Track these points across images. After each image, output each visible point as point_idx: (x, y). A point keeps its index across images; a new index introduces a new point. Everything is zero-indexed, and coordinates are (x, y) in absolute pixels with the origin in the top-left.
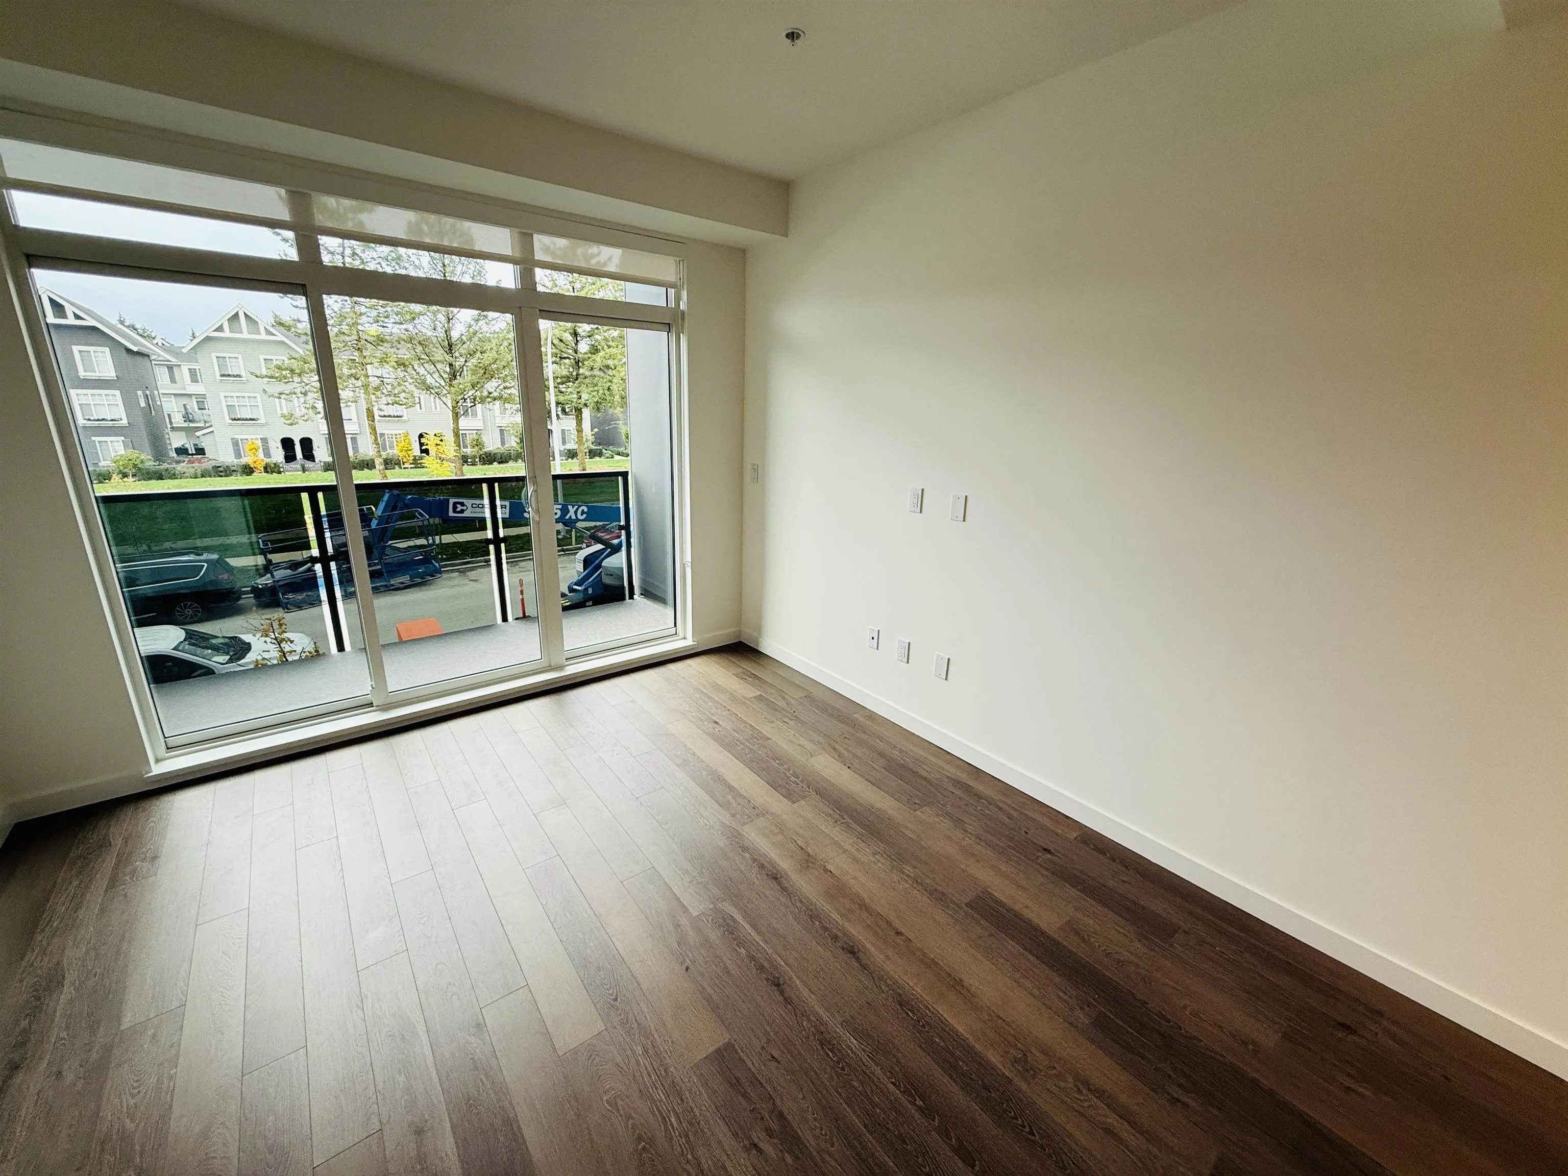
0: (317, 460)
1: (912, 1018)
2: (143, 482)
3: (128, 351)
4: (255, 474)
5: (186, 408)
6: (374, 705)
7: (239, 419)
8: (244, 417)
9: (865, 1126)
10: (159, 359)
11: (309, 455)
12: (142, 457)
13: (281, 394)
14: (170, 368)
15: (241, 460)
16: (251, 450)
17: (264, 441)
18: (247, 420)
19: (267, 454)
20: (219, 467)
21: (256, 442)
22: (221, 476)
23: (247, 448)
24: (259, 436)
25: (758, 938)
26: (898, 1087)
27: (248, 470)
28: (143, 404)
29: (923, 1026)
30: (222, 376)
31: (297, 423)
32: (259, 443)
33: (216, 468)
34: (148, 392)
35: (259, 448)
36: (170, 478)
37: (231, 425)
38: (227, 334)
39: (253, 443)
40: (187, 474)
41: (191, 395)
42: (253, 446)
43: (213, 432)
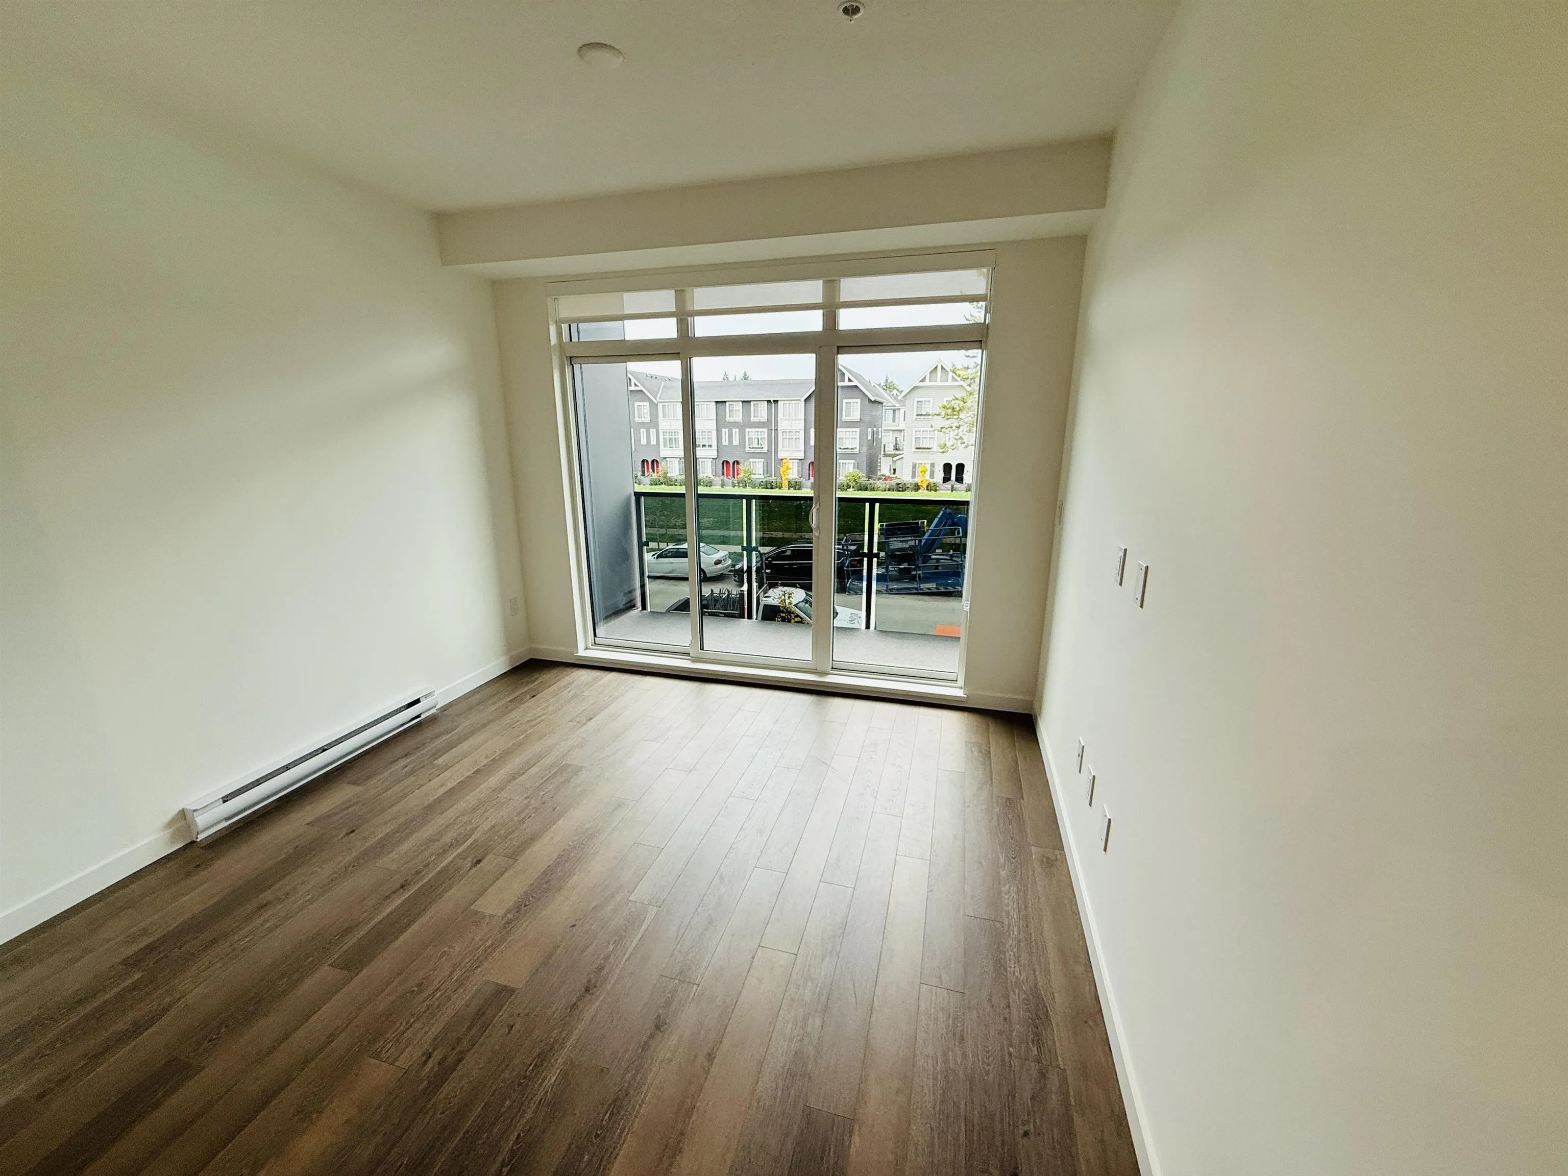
0: (964, 482)
1: (602, 1120)
3: (870, 400)
4: (920, 491)
5: (896, 440)
6: (691, 655)
7: (920, 448)
8: (924, 446)
9: (467, 1131)
10: (888, 405)
11: (959, 479)
12: (860, 475)
13: (942, 428)
14: (894, 411)
15: (915, 478)
16: (922, 472)
17: (933, 465)
18: (925, 449)
19: (932, 476)
20: (900, 484)
21: (926, 466)
22: (899, 491)
23: (920, 470)
24: (930, 462)
25: (630, 951)
26: (516, 1143)
27: (917, 488)
28: (869, 438)
29: (597, 1136)
30: (917, 415)
31: (947, 451)
32: (928, 467)
34: (875, 429)
35: (927, 470)
36: (871, 490)
37: (915, 452)
38: (927, 383)
39: (924, 467)
40: (881, 488)
41: (901, 431)
42: (924, 469)
43: (902, 458)
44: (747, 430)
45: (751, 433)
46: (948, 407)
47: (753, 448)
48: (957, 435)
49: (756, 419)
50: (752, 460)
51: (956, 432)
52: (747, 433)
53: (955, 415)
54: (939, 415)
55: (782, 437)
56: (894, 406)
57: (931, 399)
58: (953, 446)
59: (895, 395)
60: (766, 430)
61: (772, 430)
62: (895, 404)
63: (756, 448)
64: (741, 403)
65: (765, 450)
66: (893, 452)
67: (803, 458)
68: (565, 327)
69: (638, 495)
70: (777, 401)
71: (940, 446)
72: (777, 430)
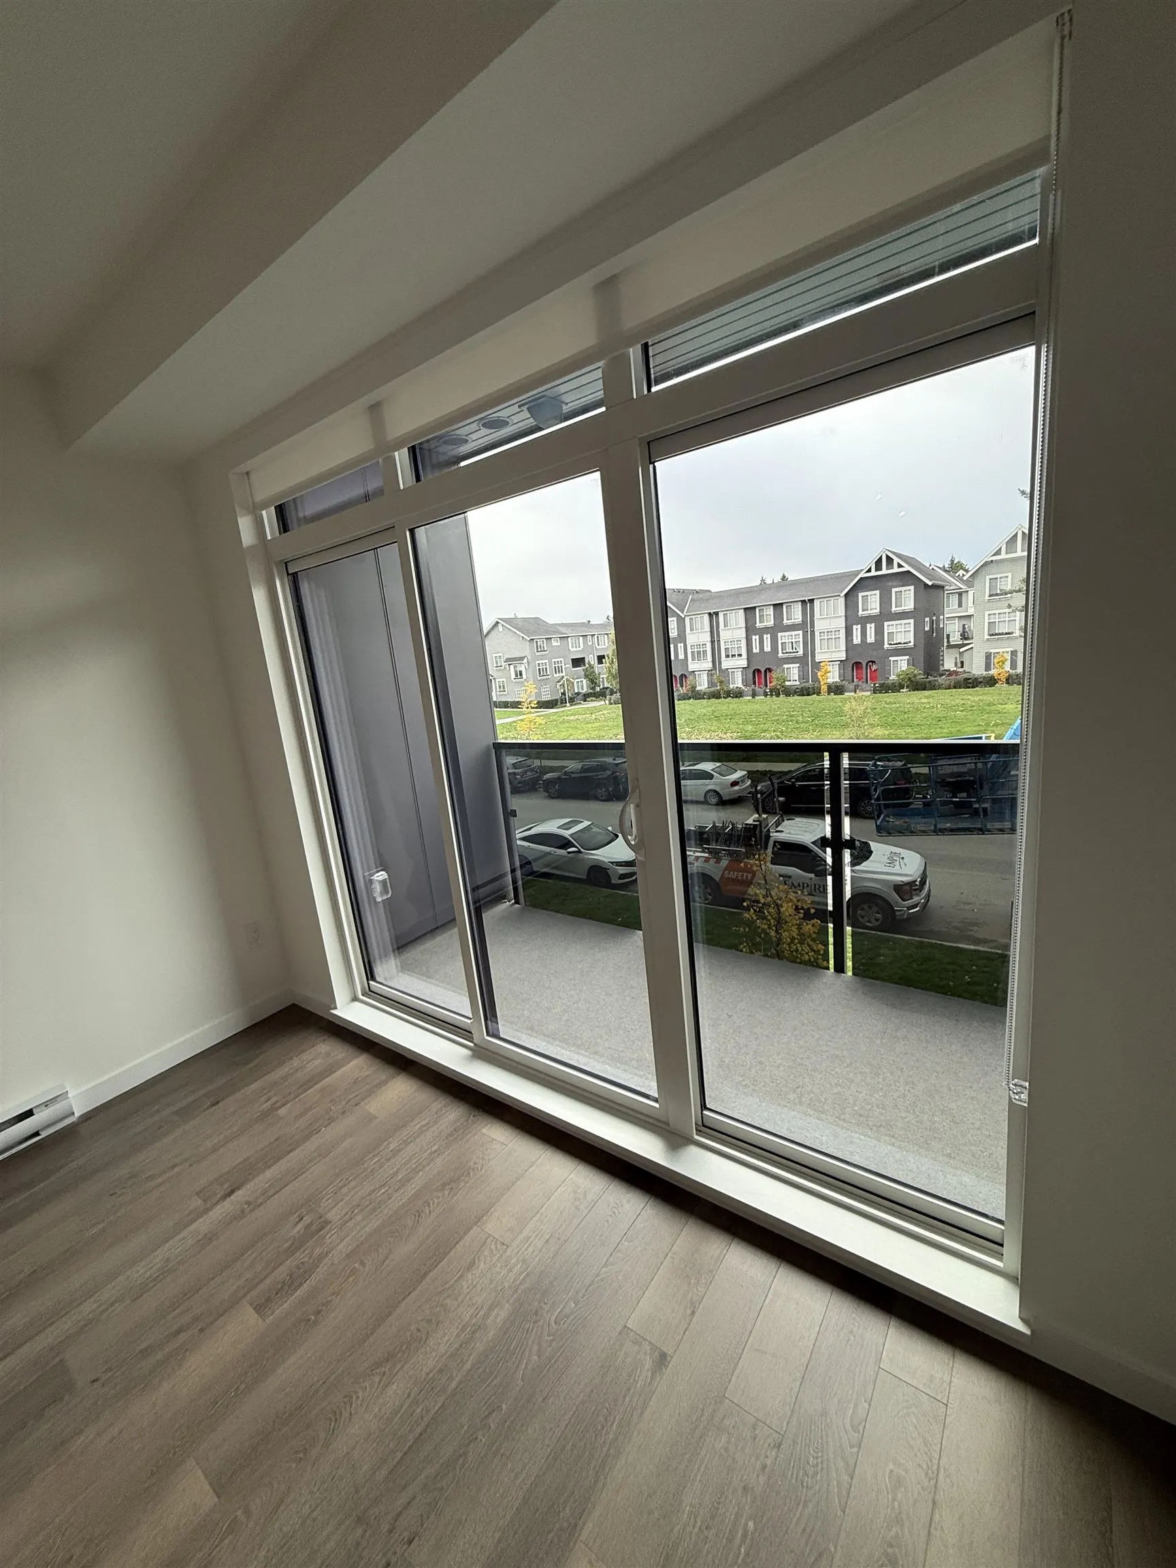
2: (912, 692)
3: (926, 586)
4: (997, 685)
5: (964, 628)
7: (996, 634)
8: (1000, 632)
10: (952, 588)
12: (916, 672)
14: (960, 594)
15: (990, 672)
16: (999, 663)
17: (1014, 653)
18: (1003, 634)
20: (969, 679)
21: (1005, 655)
22: (969, 687)
23: (996, 660)
24: (1009, 650)
27: (993, 682)
28: (927, 629)
30: (990, 596)
32: (1008, 656)
33: (966, 679)
34: (935, 618)
35: (1006, 660)
36: (931, 689)
37: (988, 640)
38: (1002, 556)
39: (1002, 656)
40: (943, 686)
41: (969, 616)
42: (1002, 659)
43: (972, 648)
44: (780, 634)
45: (783, 637)
47: (787, 653)
49: (790, 622)
50: (785, 666)
52: (780, 638)
54: (1019, 591)
55: (819, 639)
56: (960, 589)
57: (1010, 574)
59: (960, 575)
60: (801, 632)
61: (807, 631)
62: (961, 586)
63: (790, 653)
64: (774, 606)
65: (801, 654)
66: (960, 643)
67: (845, 659)
70: (813, 600)
72: (813, 631)
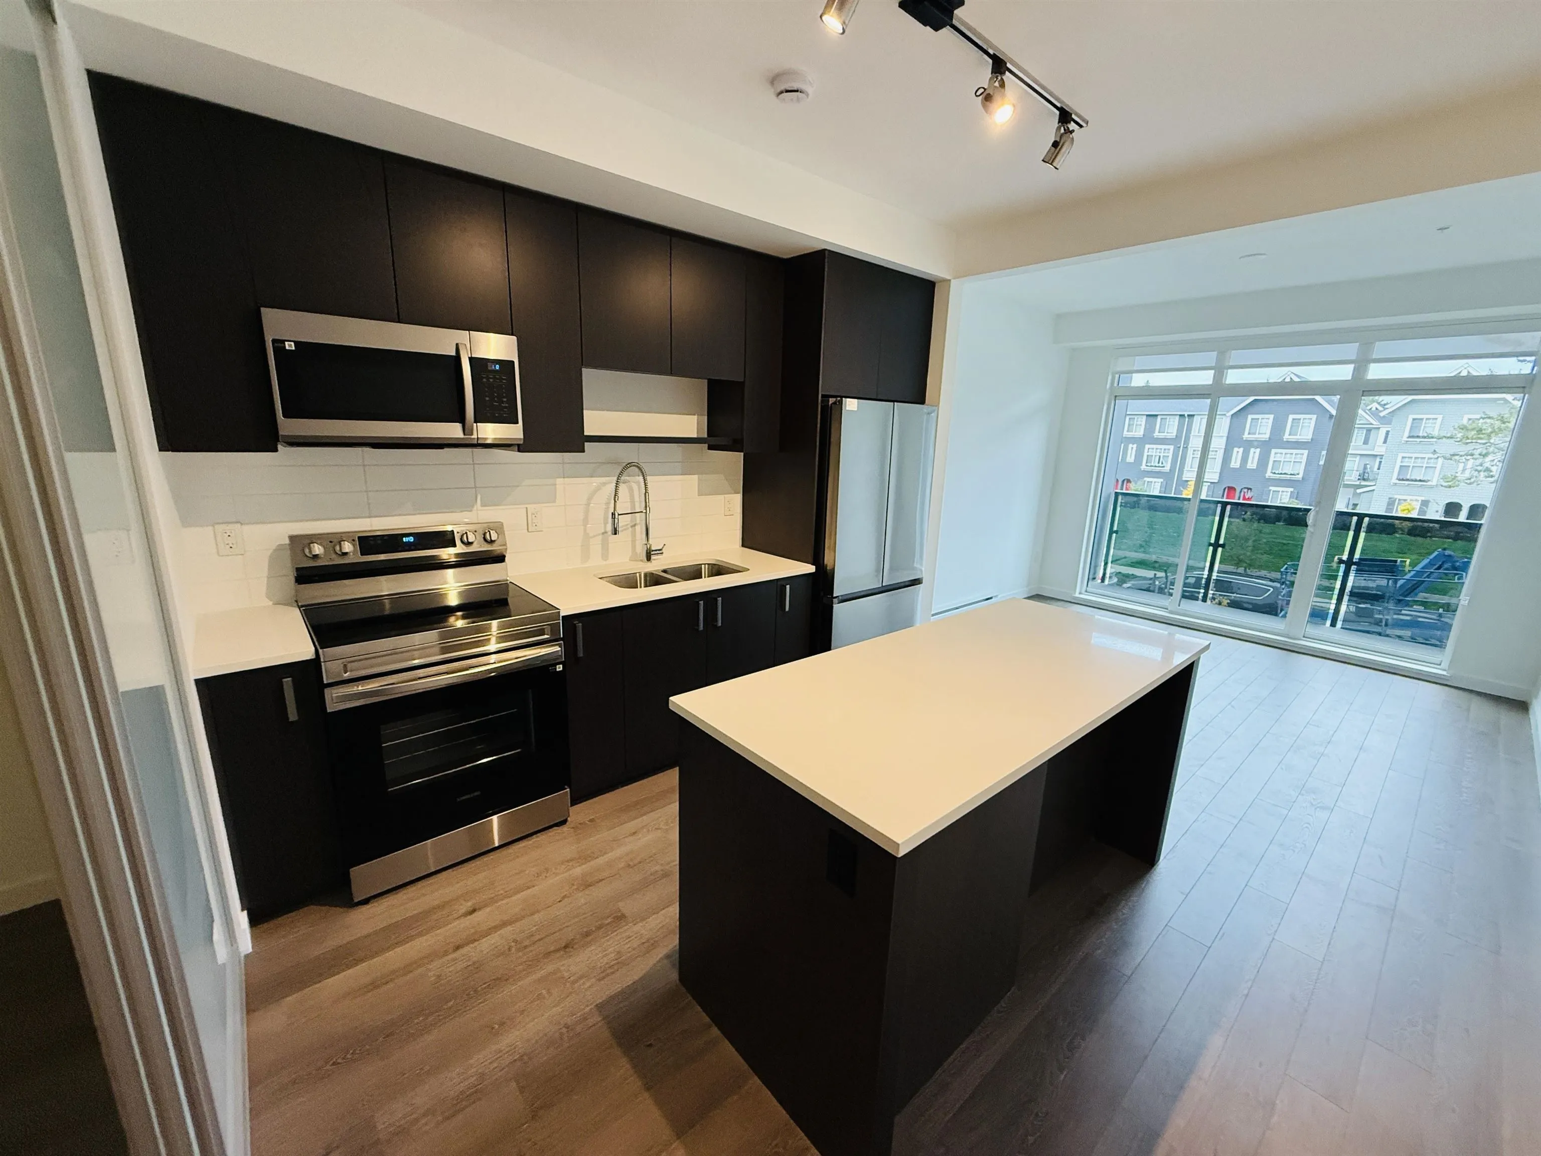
5: (1365, 468)
14: (1369, 430)
16: (1404, 510)
17: (1425, 503)
18: (1415, 481)
21: (1414, 503)
23: (1401, 508)
32: (1417, 505)
39: (1410, 504)
41: (1376, 456)
42: (1409, 507)
43: (1374, 490)
44: (1147, 446)
45: (1150, 450)
46: (1470, 427)
47: (1151, 466)
48: (1481, 465)
49: (1162, 435)
50: (1147, 479)
51: (1479, 461)
52: (1146, 450)
53: (1481, 439)
54: (1451, 438)
55: (1192, 456)
56: (1371, 424)
57: (1440, 417)
58: (1470, 479)
59: (1374, 409)
60: (1172, 447)
61: (1180, 447)
62: (1374, 423)
63: (1155, 466)
64: (1145, 417)
65: (1167, 468)
66: (1358, 483)
67: (1216, 481)
68: (1117, 376)
69: (1117, 494)
70: (1193, 416)
71: (1444, 478)
72: (1187, 447)
